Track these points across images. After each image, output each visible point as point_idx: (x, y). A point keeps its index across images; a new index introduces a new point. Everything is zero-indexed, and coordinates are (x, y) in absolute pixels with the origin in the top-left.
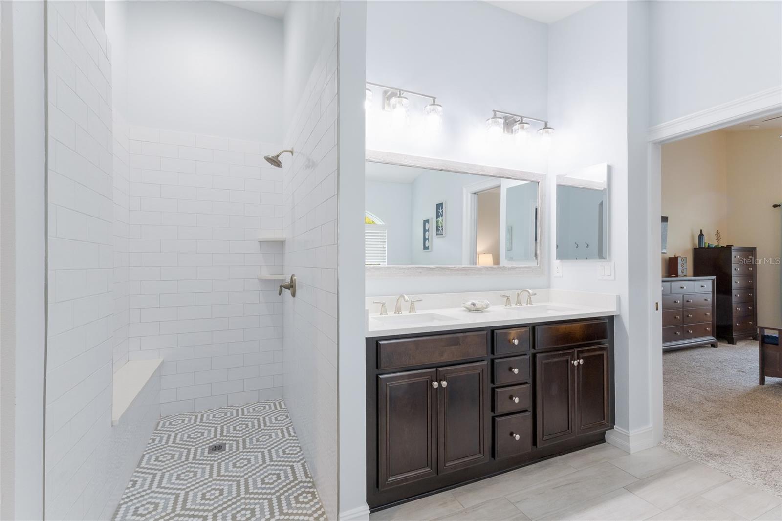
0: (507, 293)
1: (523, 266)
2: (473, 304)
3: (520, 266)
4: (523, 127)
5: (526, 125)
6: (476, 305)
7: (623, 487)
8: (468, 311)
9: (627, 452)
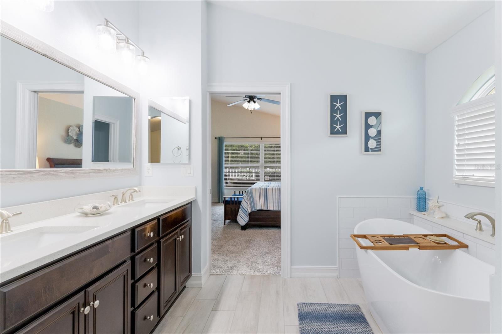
0: (114, 193)
1: (124, 168)
2: (96, 208)
3: (122, 168)
4: (128, 47)
5: (131, 46)
6: (100, 208)
7: (212, 310)
8: (85, 215)
9: (200, 287)
